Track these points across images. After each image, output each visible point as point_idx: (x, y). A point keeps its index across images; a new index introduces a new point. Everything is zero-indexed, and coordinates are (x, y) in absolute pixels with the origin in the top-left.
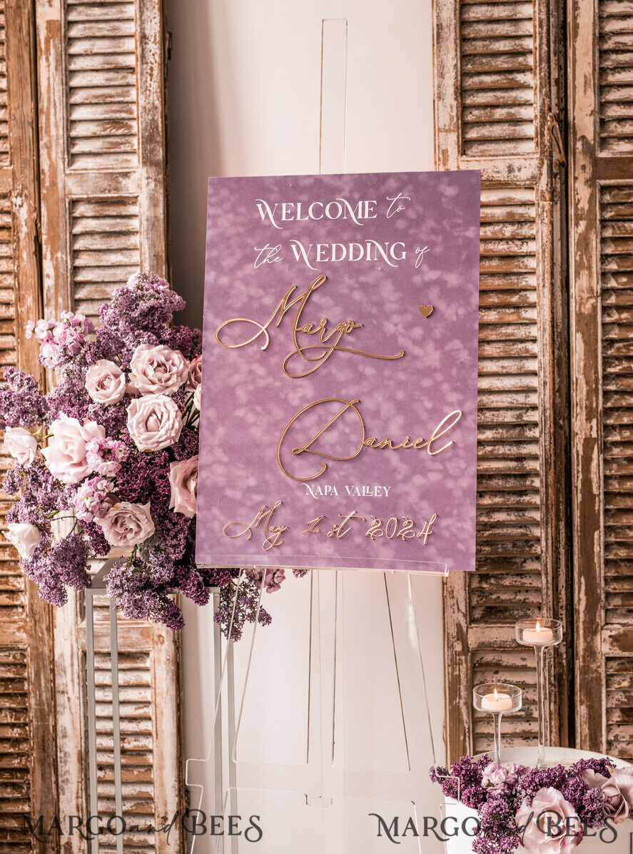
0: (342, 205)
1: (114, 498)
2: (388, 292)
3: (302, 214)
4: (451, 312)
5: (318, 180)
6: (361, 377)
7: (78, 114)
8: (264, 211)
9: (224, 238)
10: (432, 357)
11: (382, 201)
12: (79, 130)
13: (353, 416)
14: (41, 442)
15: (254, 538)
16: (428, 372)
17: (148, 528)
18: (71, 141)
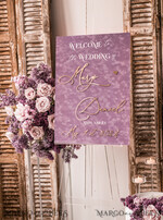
0: (93, 44)
1: (33, 125)
2: (105, 67)
3: (82, 46)
4: (122, 73)
5: (86, 37)
6: (98, 91)
7: (27, 19)
8: (71, 46)
9: (61, 53)
10: (117, 86)
11: (103, 42)
12: (27, 24)
13: (96, 102)
14: (14, 110)
15: (70, 136)
16: (116, 90)
17: (42, 133)
18: (25, 27)
